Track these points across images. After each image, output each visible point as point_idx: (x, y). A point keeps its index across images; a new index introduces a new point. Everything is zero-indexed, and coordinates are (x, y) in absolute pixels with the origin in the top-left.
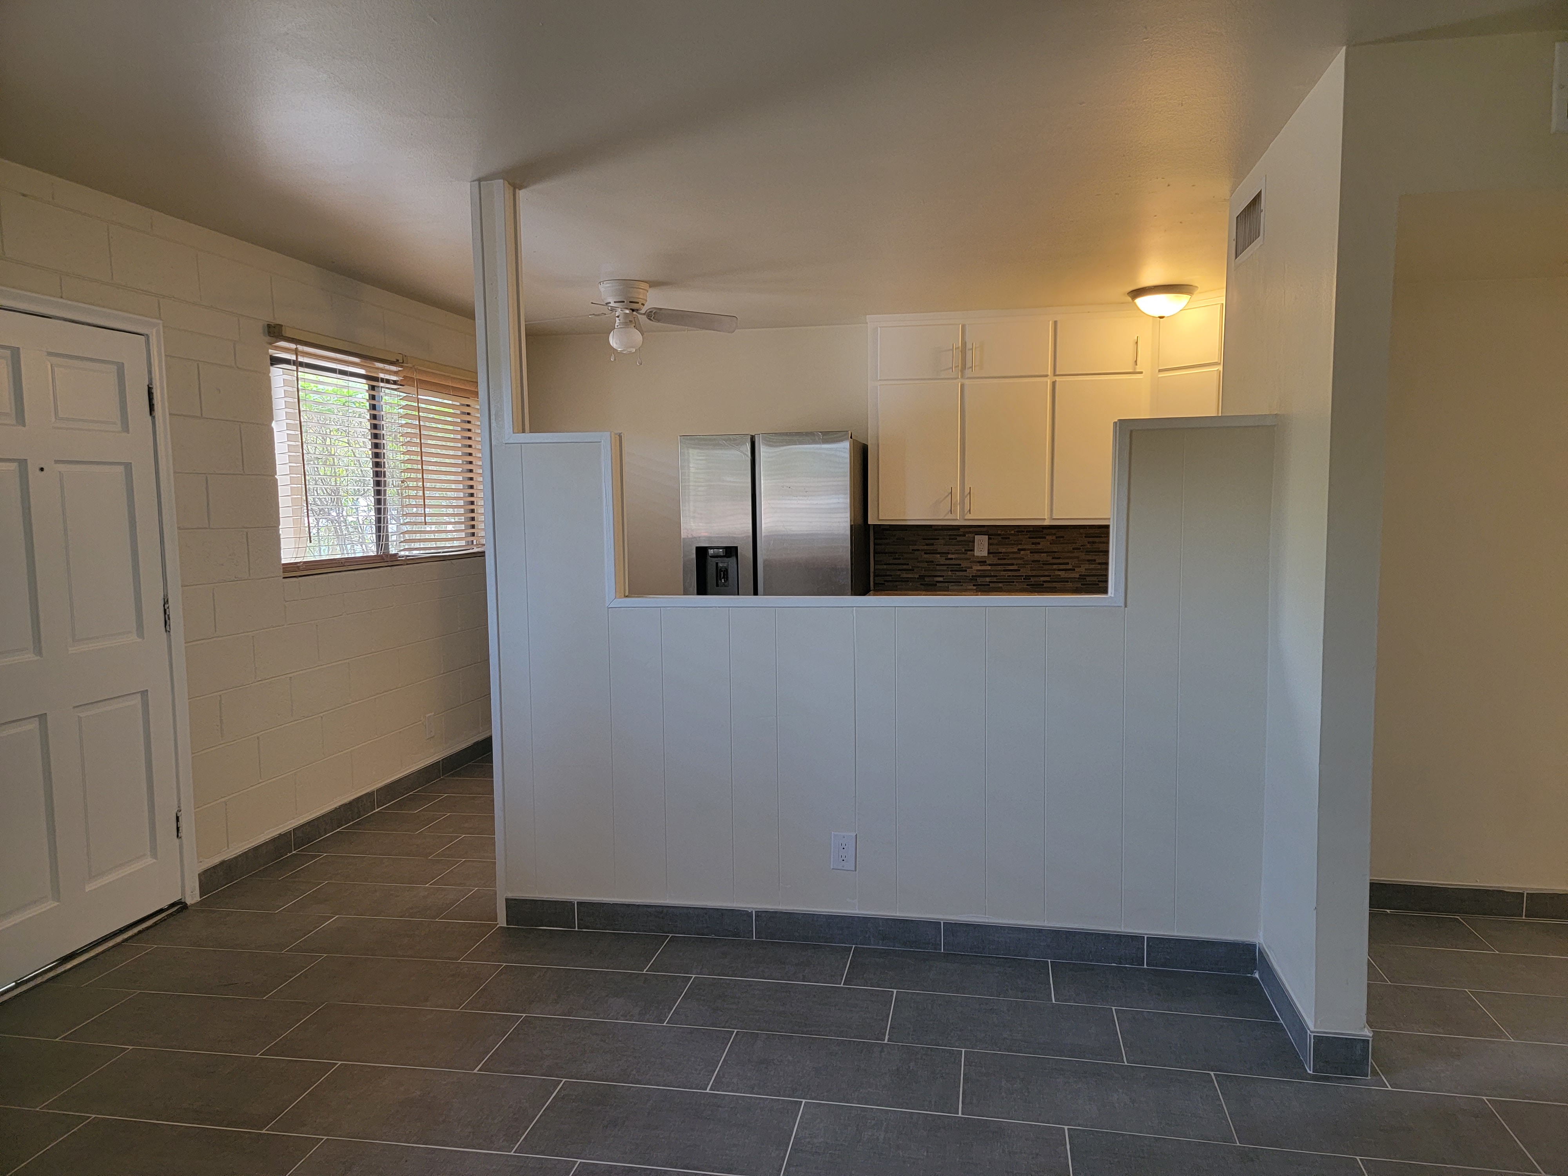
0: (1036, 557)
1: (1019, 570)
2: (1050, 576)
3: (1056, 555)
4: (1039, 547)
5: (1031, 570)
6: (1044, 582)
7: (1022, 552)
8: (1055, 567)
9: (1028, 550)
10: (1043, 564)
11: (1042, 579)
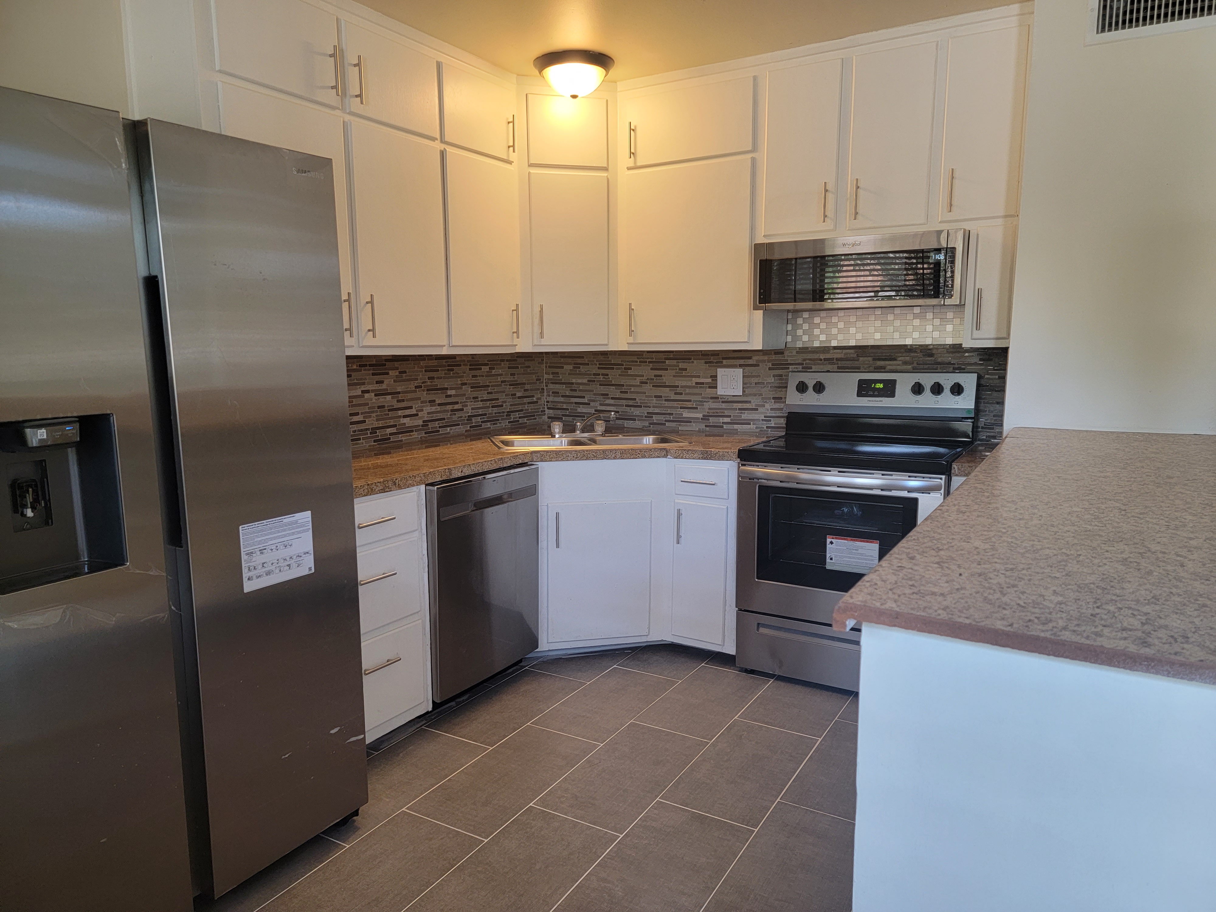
0: (382, 400)
1: (364, 422)
2: (395, 426)
3: (400, 396)
4: (384, 386)
5: (377, 420)
6: (391, 434)
7: (367, 396)
8: (400, 413)
9: (373, 391)
10: (389, 410)
11: (389, 431)
